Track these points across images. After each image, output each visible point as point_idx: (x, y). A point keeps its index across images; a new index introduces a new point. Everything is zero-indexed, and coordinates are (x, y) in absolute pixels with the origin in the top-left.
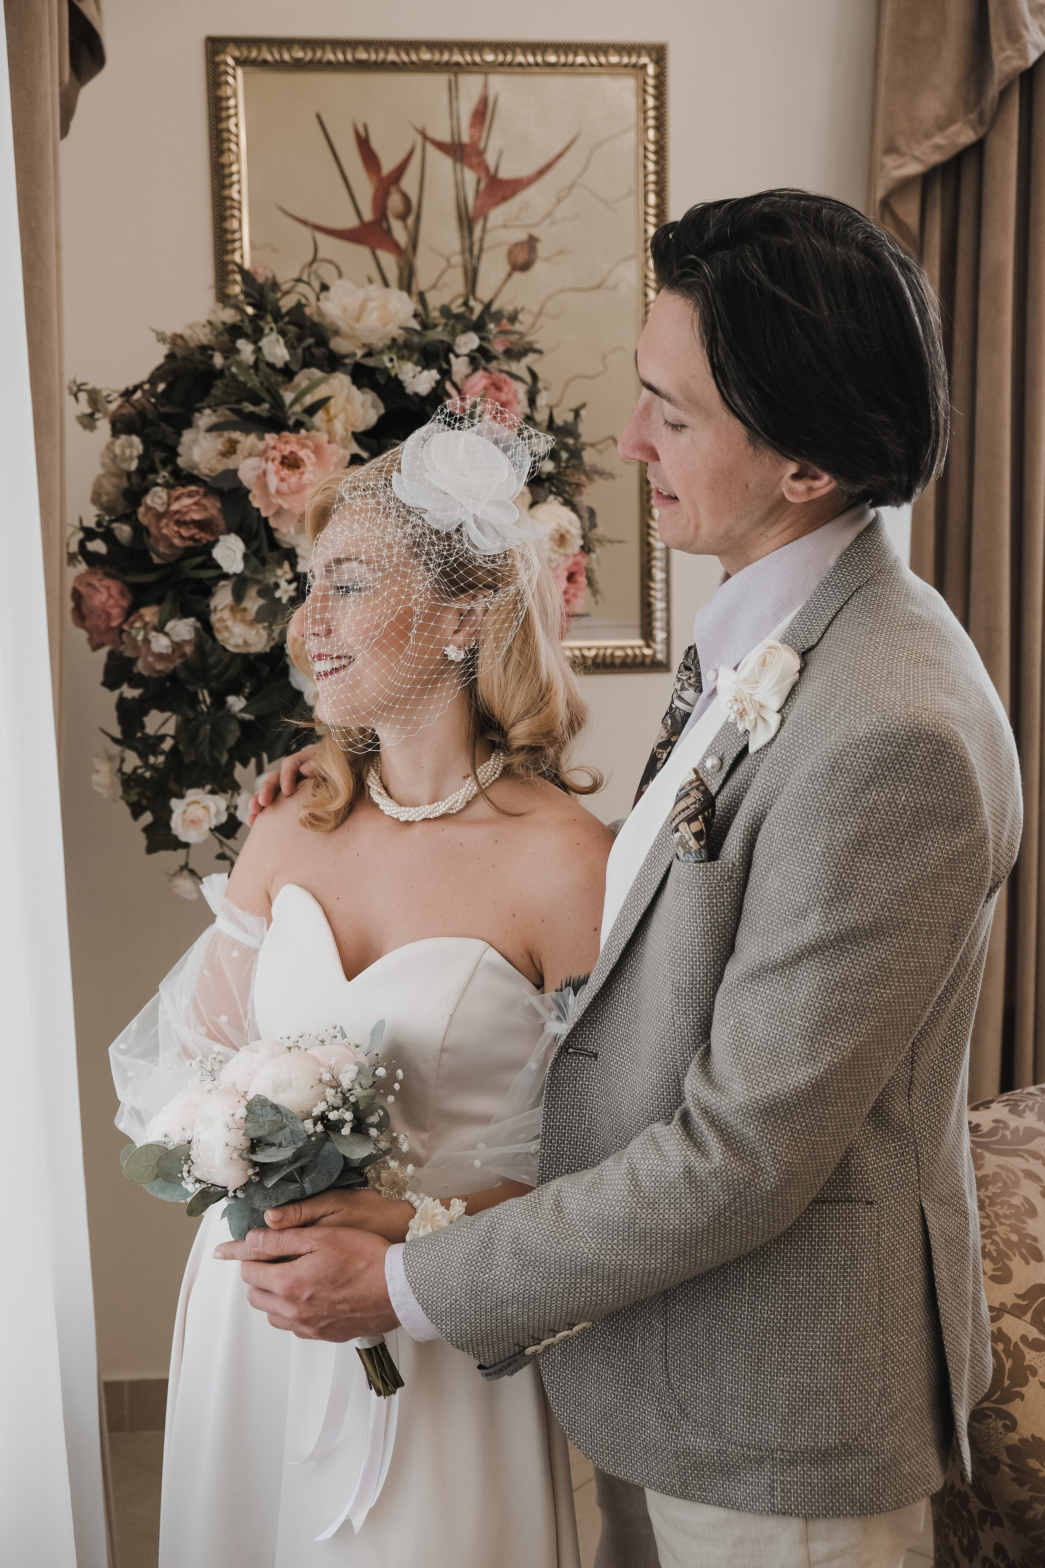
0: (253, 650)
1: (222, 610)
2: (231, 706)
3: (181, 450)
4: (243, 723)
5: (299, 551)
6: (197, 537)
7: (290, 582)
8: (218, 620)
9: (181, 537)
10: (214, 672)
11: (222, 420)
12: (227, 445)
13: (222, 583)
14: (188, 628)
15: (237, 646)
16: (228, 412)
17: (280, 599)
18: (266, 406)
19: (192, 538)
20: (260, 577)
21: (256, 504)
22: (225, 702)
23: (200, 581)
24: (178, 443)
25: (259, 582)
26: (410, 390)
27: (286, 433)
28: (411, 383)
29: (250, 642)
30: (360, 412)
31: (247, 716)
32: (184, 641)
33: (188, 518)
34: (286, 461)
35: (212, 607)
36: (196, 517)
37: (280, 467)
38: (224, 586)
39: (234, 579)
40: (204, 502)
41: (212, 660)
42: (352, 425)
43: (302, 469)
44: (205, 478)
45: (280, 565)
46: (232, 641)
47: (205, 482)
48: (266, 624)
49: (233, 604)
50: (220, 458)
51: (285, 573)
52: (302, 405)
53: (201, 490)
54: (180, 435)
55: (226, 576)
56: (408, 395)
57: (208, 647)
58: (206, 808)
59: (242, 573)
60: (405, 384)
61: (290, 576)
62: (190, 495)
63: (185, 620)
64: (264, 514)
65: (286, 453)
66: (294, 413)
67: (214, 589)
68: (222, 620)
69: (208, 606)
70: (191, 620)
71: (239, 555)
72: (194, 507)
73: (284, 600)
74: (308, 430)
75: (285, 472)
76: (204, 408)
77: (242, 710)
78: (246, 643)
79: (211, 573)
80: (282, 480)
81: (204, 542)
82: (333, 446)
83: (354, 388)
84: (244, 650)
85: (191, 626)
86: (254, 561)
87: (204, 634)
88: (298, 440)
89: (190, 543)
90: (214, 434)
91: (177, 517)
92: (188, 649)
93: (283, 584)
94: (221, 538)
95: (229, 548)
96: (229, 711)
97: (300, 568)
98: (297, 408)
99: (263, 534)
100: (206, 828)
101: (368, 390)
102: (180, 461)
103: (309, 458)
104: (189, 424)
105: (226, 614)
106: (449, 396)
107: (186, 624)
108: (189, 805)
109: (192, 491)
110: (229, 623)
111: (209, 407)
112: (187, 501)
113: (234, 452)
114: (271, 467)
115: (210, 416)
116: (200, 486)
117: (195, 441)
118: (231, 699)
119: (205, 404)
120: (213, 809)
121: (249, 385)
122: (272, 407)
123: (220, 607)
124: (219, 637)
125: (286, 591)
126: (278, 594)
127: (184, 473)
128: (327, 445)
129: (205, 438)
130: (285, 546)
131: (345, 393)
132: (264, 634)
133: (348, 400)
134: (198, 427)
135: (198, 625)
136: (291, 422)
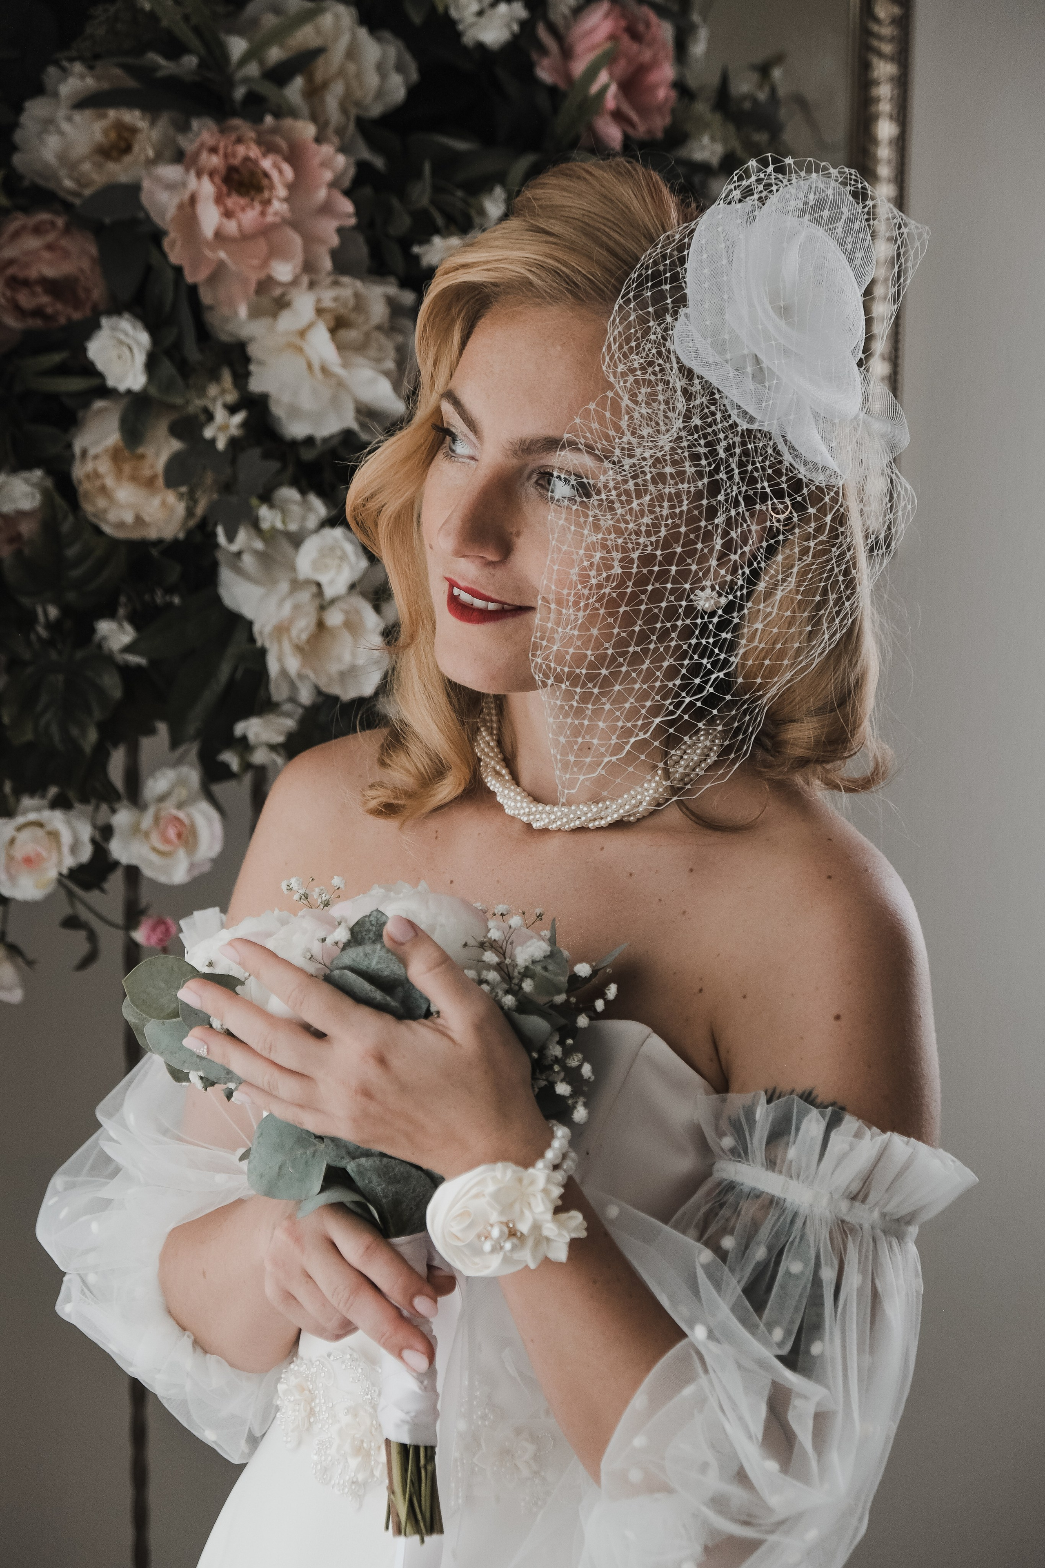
0: (152, 534)
1: (96, 457)
2: (104, 638)
3: (18, 137)
4: (127, 672)
5: (253, 350)
6: (49, 310)
7: (232, 409)
8: (88, 476)
9: (18, 310)
10: (76, 573)
11: (106, 85)
12: (113, 135)
13: (99, 404)
14: (27, 489)
15: (121, 525)
16: (118, 71)
17: (213, 441)
18: (190, 61)
19: (38, 312)
20: (178, 401)
21: (175, 256)
22: (93, 631)
23: (54, 397)
24: (15, 125)
25: (173, 407)
26: (468, 39)
27: (237, 122)
28: (473, 25)
29: (147, 519)
30: (372, 80)
31: (134, 659)
32: (22, 514)
33: (33, 273)
34: (236, 176)
35: (77, 449)
36: (49, 272)
37: (224, 189)
38: (101, 411)
39: (124, 402)
40: (65, 242)
41: (72, 552)
42: (358, 104)
43: (266, 194)
44: (70, 198)
45: (215, 377)
46: (113, 516)
47: (67, 207)
48: (184, 489)
49: (121, 444)
50: (98, 158)
51: (223, 392)
52: (261, 62)
53: (60, 222)
54: (18, 109)
55: (105, 391)
56: (465, 48)
57: (66, 527)
58: (54, 835)
59: (145, 390)
60: (461, 27)
61: (231, 397)
62: (37, 230)
63: (26, 474)
64: (190, 278)
65: (236, 162)
66: (246, 80)
67: (80, 414)
68: (96, 475)
69: (69, 446)
70: (38, 474)
71: (140, 358)
72: (46, 255)
73: (221, 445)
74: (278, 115)
75: (233, 201)
76: (72, 60)
77: (128, 649)
78: (139, 520)
79: (76, 384)
80: (228, 214)
81: (62, 320)
82: (327, 150)
83: (363, 33)
84: (135, 535)
85: (33, 485)
86: (167, 368)
87: (58, 500)
88: (259, 134)
89: (37, 323)
90: (88, 113)
91: (11, 271)
92: (26, 528)
93: (220, 415)
94: (105, 322)
95: (121, 342)
96: (100, 646)
97: (256, 385)
98: (253, 69)
99: (185, 314)
100: (53, 874)
101: (387, 35)
102: (17, 159)
103: (281, 172)
104: (39, 90)
105: (104, 467)
106: (543, 51)
107: (27, 481)
108: (19, 829)
109: (43, 222)
110: (109, 482)
111: (81, 58)
112: (32, 243)
113: (127, 149)
114: (207, 188)
115: (82, 77)
116: (57, 213)
117: (48, 124)
118: (105, 627)
119: (74, 53)
120: (66, 838)
121: (165, 23)
122: (202, 65)
123: (92, 452)
124: (88, 508)
125: (224, 428)
126: (208, 433)
127: (26, 183)
128: (314, 146)
129: (69, 119)
130: (224, 337)
131: (345, 40)
132: (180, 508)
133: (352, 53)
134: (55, 95)
135: (49, 483)
136: (239, 93)
